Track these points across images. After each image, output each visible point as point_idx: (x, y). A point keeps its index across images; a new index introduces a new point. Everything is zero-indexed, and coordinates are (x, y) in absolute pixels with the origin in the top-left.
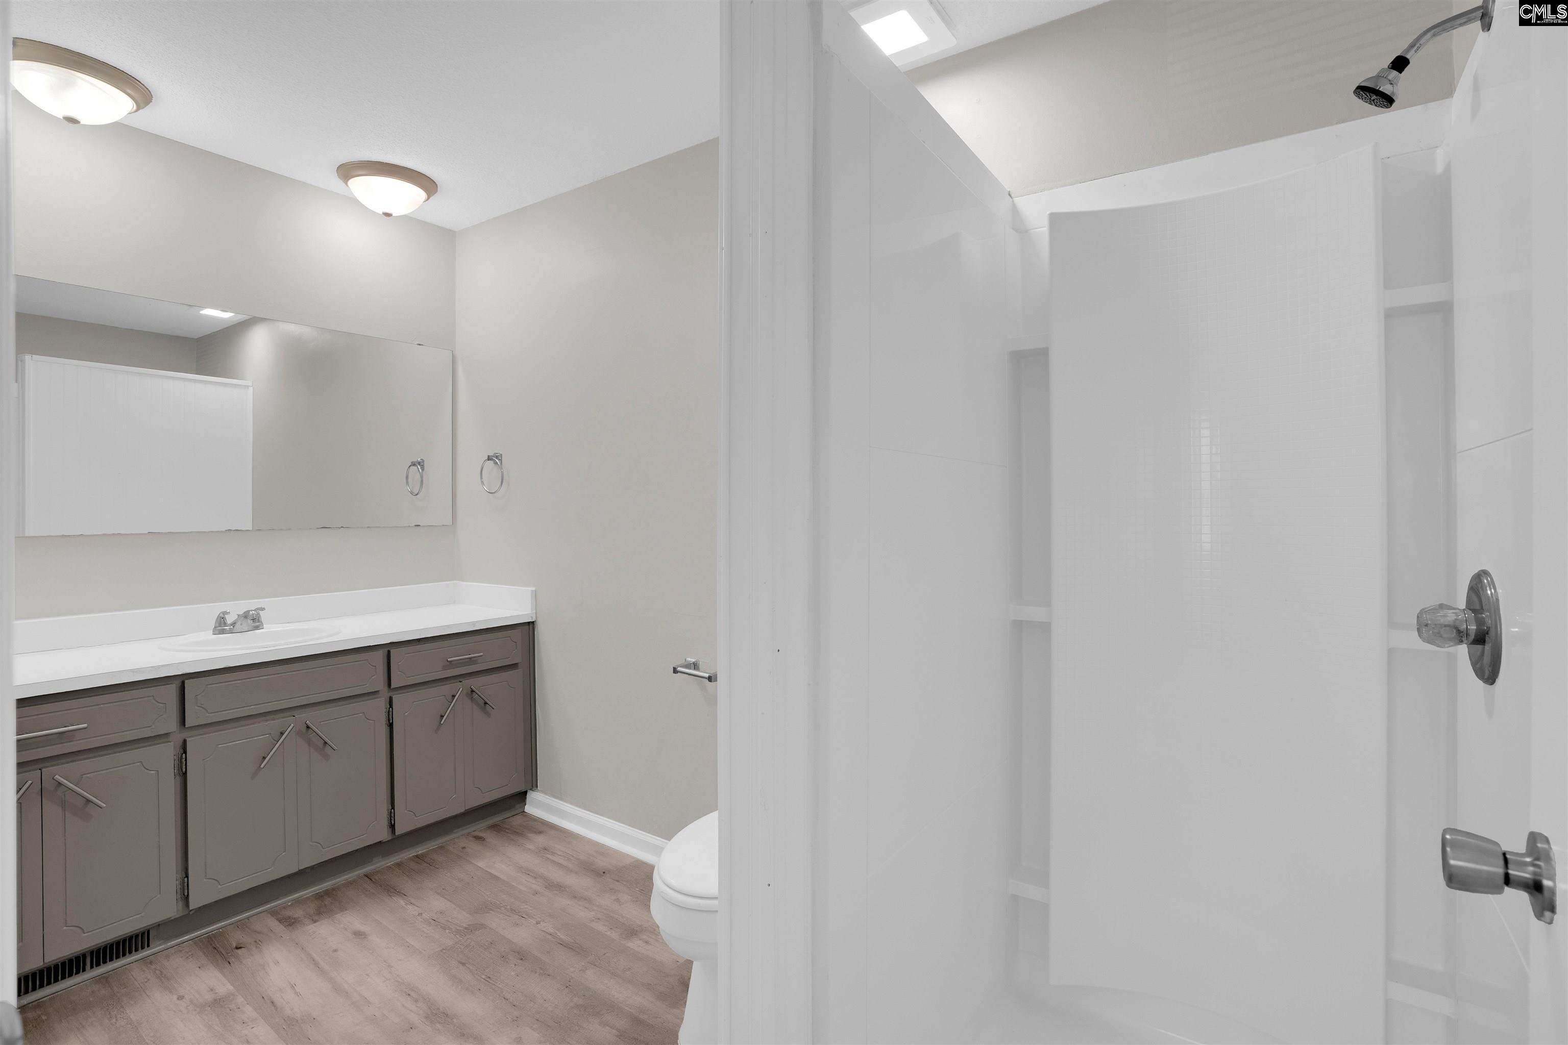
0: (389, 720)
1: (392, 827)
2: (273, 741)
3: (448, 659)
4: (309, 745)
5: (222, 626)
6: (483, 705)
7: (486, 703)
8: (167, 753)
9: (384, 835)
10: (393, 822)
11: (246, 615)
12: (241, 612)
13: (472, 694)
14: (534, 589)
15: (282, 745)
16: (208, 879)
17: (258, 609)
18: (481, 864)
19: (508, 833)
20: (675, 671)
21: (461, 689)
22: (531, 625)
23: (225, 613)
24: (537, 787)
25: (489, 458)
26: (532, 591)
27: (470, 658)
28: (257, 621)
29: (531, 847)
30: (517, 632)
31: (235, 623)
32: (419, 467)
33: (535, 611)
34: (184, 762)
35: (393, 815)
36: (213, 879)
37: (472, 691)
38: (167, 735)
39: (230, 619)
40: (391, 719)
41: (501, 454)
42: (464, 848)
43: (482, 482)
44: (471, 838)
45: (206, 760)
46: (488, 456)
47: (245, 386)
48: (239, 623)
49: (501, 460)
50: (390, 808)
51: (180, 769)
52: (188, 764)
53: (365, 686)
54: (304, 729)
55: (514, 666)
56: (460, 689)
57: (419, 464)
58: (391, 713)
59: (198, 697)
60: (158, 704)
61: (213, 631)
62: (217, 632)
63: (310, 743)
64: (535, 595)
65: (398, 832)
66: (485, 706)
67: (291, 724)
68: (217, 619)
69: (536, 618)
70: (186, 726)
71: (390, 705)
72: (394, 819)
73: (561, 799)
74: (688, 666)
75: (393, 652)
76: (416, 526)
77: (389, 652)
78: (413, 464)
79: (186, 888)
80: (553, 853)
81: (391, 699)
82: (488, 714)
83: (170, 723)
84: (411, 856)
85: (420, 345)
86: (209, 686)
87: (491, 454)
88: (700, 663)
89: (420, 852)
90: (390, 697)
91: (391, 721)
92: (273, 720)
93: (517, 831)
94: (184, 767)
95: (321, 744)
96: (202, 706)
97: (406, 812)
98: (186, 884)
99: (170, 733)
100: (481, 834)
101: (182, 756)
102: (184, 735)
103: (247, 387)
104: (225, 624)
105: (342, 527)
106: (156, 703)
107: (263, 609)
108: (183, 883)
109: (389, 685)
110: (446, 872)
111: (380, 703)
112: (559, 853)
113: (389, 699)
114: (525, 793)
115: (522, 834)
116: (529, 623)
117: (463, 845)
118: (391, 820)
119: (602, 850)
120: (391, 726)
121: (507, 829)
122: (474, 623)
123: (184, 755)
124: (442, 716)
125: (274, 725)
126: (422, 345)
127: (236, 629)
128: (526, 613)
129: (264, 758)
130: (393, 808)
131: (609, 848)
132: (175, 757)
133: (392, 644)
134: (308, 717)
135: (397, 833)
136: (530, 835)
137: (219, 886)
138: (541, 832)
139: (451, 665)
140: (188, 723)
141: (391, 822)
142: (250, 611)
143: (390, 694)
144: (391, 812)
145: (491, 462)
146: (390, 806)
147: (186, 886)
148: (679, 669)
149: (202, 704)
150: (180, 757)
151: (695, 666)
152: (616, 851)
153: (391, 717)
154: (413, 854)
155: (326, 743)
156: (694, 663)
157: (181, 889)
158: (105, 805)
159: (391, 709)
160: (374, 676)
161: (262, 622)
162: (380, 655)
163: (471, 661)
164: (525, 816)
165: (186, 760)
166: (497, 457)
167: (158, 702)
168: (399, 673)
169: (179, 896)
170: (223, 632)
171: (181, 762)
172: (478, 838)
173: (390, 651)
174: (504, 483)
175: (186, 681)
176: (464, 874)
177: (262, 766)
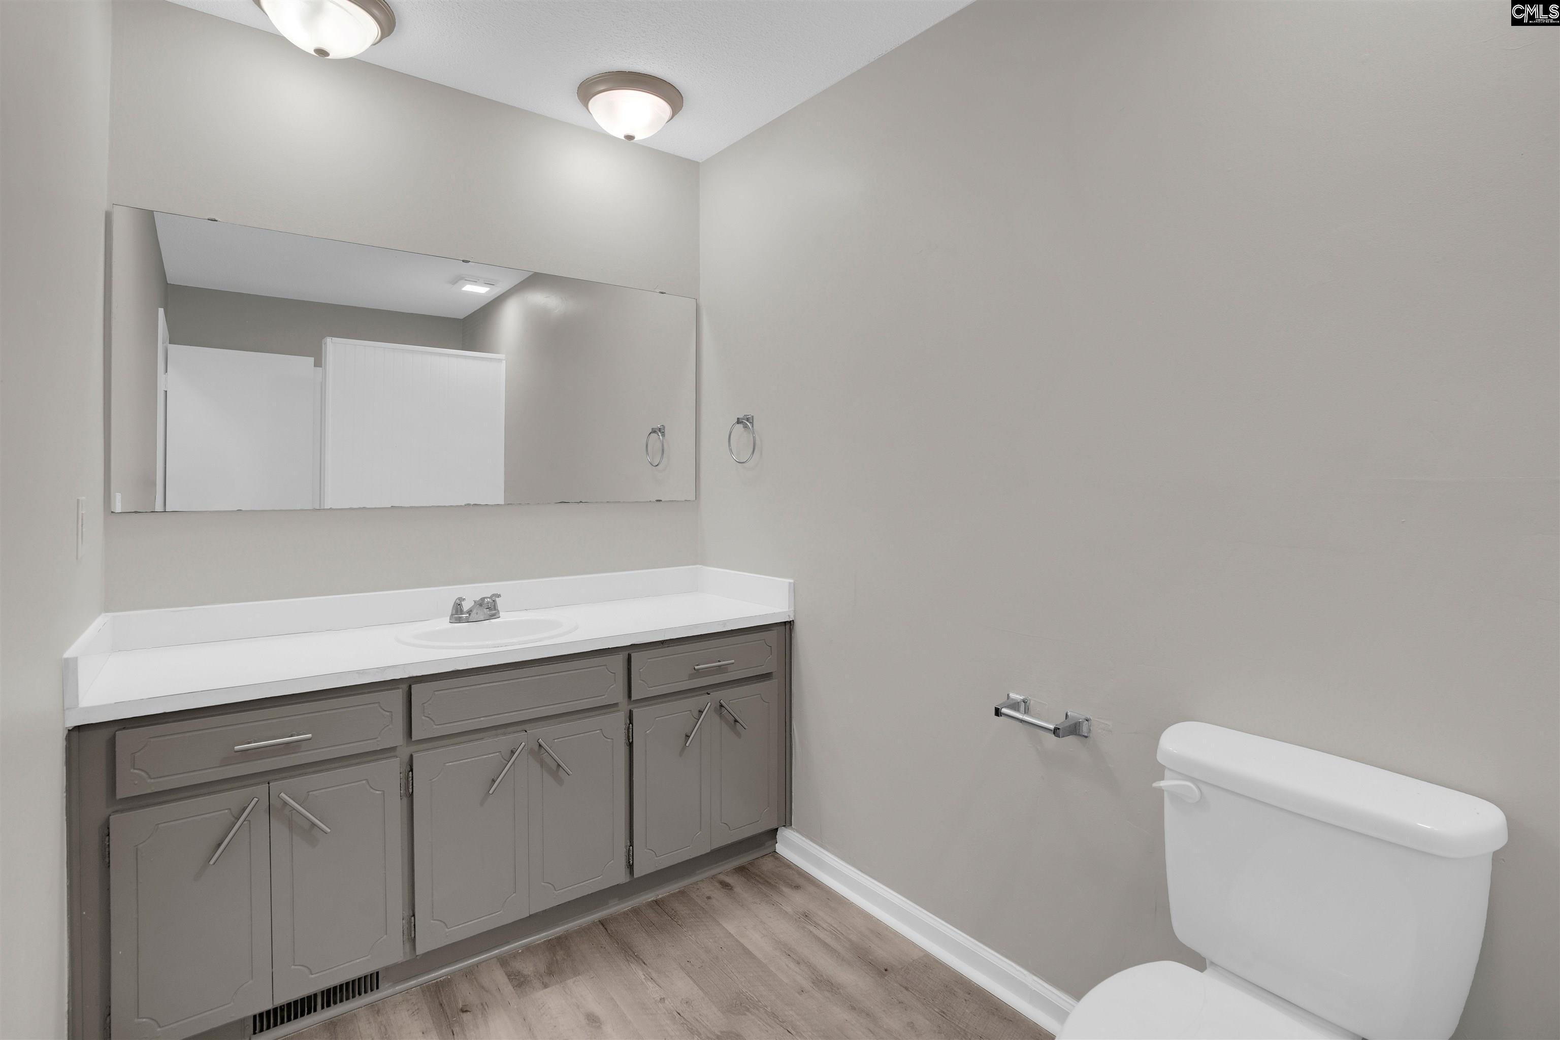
0: (629, 740)
1: (630, 867)
2: (503, 760)
3: (696, 667)
4: (542, 766)
5: (458, 614)
6: (733, 723)
7: (736, 721)
8: (393, 768)
9: (621, 877)
10: (631, 862)
11: (480, 603)
12: (478, 599)
13: (720, 708)
14: (792, 581)
15: (513, 766)
16: (435, 920)
17: (493, 595)
18: (731, 927)
19: (758, 881)
20: (998, 712)
21: (709, 704)
22: (788, 626)
23: (461, 599)
24: (791, 825)
25: (739, 421)
26: (790, 583)
27: (719, 666)
28: (493, 609)
29: (789, 909)
30: (772, 635)
31: (471, 611)
32: (660, 434)
33: (793, 609)
34: (411, 781)
35: (631, 854)
36: (441, 921)
37: (721, 706)
38: (393, 749)
39: (466, 606)
40: (631, 737)
41: (753, 417)
42: (709, 898)
43: (731, 450)
44: (717, 884)
45: (433, 780)
46: (738, 419)
47: (499, 359)
48: (475, 611)
49: (752, 423)
50: (629, 844)
51: (407, 790)
52: (414, 785)
53: (603, 697)
54: (536, 748)
55: (767, 676)
56: (707, 702)
57: (660, 431)
58: (631, 731)
59: (425, 705)
60: (384, 712)
61: (450, 619)
62: (453, 621)
63: (542, 763)
64: (795, 590)
65: (637, 873)
66: (735, 724)
67: (522, 740)
68: (454, 605)
69: (795, 616)
70: (413, 740)
71: (630, 720)
72: (633, 859)
73: (822, 846)
74: (1015, 706)
75: (634, 656)
76: (657, 501)
77: (629, 657)
78: (654, 431)
79: (413, 929)
80: (817, 925)
81: (631, 712)
82: (738, 735)
83: (396, 737)
84: (650, 900)
85: (662, 293)
86: (436, 693)
87: (741, 416)
88: (1032, 702)
89: (660, 896)
90: (630, 710)
91: (631, 741)
92: (505, 734)
93: (768, 880)
94: (411, 787)
95: (554, 766)
96: (430, 716)
97: (646, 850)
98: (413, 924)
99: (396, 747)
100: (728, 880)
101: (408, 774)
102: (412, 748)
103: (500, 360)
104: (462, 612)
105: (581, 502)
106: (382, 711)
107: (499, 596)
108: (411, 923)
109: (630, 696)
110: (690, 933)
111: (620, 718)
112: (824, 926)
113: (629, 712)
114: (777, 829)
115: (776, 886)
116: (785, 622)
117: (708, 894)
118: (629, 859)
119: (879, 930)
120: (631, 745)
121: (757, 876)
122: (724, 623)
123: (411, 773)
124: (688, 736)
125: (504, 741)
126: (665, 293)
127: (472, 618)
128: (781, 611)
129: (494, 781)
130: (632, 845)
131: (887, 928)
132: (401, 775)
133: (633, 646)
134: (540, 732)
135: (636, 876)
136: (786, 890)
137: (447, 930)
138: (797, 887)
139: (698, 673)
140: (415, 737)
141: (629, 862)
142: (484, 598)
143: (630, 707)
144: (629, 850)
145: (741, 426)
146: (628, 841)
147: (413, 927)
148: (1004, 710)
149: (429, 714)
150: (406, 774)
151: (1024, 705)
152: (896, 934)
153: (631, 735)
154: (652, 899)
155: (559, 765)
156: (1024, 702)
157: (408, 928)
158: (329, 831)
159: (631, 725)
160: (612, 685)
161: (498, 610)
162: (621, 658)
163: (721, 669)
164: (777, 858)
165: (412, 779)
166: (748, 420)
167: (383, 710)
168: (640, 681)
169: (406, 937)
170: (459, 620)
171: (408, 781)
172: (725, 885)
173: (630, 655)
174: (756, 450)
175: (413, 686)
176: (711, 940)
177: (491, 792)
